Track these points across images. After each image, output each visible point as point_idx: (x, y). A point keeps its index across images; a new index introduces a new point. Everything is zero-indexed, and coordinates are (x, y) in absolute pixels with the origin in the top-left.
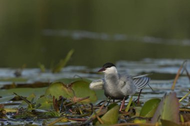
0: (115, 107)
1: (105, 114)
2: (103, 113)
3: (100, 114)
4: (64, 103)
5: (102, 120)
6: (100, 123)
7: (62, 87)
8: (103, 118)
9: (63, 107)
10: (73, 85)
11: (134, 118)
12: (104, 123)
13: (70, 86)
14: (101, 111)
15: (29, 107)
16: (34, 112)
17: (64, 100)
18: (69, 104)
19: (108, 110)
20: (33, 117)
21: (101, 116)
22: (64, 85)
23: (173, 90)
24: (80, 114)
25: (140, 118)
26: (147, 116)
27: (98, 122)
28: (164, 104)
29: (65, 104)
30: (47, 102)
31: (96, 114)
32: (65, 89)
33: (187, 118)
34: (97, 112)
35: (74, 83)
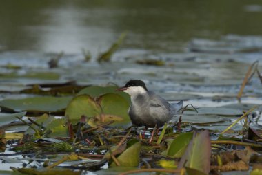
0: (135, 144)
1: (123, 152)
2: (119, 152)
3: (117, 153)
5: (118, 160)
6: (117, 165)
7: (89, 100)
8: (120, 158)
10: (103, 99)
12: (121, 165)
13: (98, 100)
14: (117, 149)
17: (82, 125)
18: (87, 131)
19: (127, 148)
21: (117, 156)
22: (91, 98)
24: (100, 145)
25: (168, 159)
26: (177, 155)
27: (113, 163)
28: (194, 144)
29: (83, 131)
30: (62, 126)
31: (111, 153)
32: (93, 103)
33: (227, 159)
34: (112, 151)
35: (103, 95)
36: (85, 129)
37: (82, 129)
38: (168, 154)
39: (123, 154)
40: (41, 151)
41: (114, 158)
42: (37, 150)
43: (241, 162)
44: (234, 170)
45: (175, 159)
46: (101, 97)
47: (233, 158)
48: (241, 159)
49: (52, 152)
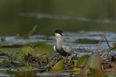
3: (53, 64)
4: (31, 57)
6: (53, 70)
7: (30, 47)
8: (54, 67)
9: (30, 60)
10: (37, 47)
11: (73, 67)
12: (55, 70)
13: (34, 47)
14: (53, 63)
15: (9, 60)
16: (12, 63)
17: (31, 55)
18: (33, 58)
20: (11, 66)
21: (53, 66)
22: (31, 46)
23: (97, 50)
24: (40, 64)
25: (77, 67)
26: (81, 65)
30: (20, 57)
31: (50, 64)
32: (32, 49)
33: (105, 67)
34: (51, 63)
40: (13, 66)
41: (51, 67)
43: (113, 68)
44: (110, 72)
45: (80, 67)
46: (36, 46)
47: (108, 67)
48: (113, 67)
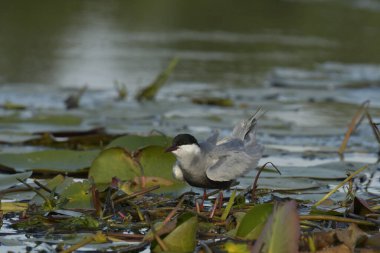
0: (190, 220)
1: (171, 231)
2: (166, 231)
3: (162, 232)
5: (164, 243)
6: (163, 250)
8: (168, 239)
9: (109, 206)
11: (226, 240)
12: (170, 250)
13: (137, 155)
14: (164, 227)
17: (113, 191)
19: (178, 225)
21: (163, 237)
22: (126, 152)
26: (249, 236)
27: (158, 247)
29: (114, 200)
30: (84, 193)
31: (154, 232)
32: (129, 159)
33: (323, 242)
34: (157, 229)
35: (144, 149)
36: (117, 198)
37: (112, 197)
38: (238, 234)
39: (171, 234)
40: (53, 229)
41: (159, 239)
42: (46, 228)
43: (343, 246)
45: (247, 242)
46: (141, 151)
47: (332, 240)
48: (342, 243)
49: (69, 231)
